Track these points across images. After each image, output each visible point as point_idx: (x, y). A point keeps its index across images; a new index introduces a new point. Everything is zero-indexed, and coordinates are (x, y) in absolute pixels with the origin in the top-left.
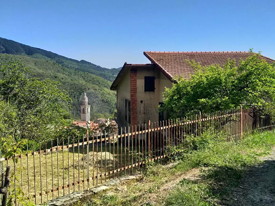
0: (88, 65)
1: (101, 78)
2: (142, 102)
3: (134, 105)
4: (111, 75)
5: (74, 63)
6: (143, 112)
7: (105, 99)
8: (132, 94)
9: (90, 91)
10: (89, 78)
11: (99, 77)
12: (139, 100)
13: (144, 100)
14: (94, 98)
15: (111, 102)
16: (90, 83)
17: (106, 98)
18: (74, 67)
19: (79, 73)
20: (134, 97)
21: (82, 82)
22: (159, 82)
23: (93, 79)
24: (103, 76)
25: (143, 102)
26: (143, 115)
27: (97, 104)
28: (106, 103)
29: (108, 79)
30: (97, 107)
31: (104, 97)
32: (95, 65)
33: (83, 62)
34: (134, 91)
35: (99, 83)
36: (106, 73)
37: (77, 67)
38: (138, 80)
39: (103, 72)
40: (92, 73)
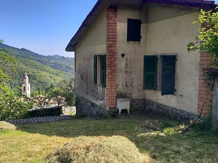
0: (27, 53)
1: (38, 63)
2: (123, 55)
3: (113, 60)
4: (47, 61)
5: (16, 51)
6: (125, 70)
7: (42, 81)
8: (110, 43)
9: (29, 73)
10: (29, 63)
11: (37, 62)
12: (119, 53)
13: (126, 54)
14: (33, 80)
15: (48, 83)
16: (29, 67)
17: (43, 79)
18: (15, 54)
19: (20, 58)
20: (112, 49)
21: (22, 66)
22: (147, 28)
23: (32, 63)
24: (40, 61)
25: (125, 56)
26: (125, 75)
27: (35, 84)
28: (43, 83)
29: (44, 64)
30: (35, 87)
31: (41, 78)
32: (34, 53)
33: (23, 49)
34: (113, 39)
35: (37, 67)
36: (43, 59)
37: (18, 53)
38: (118, 24)
39: (40, 59)
40: (31, 59)
